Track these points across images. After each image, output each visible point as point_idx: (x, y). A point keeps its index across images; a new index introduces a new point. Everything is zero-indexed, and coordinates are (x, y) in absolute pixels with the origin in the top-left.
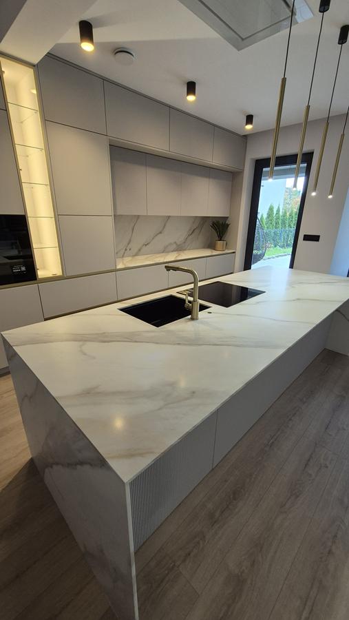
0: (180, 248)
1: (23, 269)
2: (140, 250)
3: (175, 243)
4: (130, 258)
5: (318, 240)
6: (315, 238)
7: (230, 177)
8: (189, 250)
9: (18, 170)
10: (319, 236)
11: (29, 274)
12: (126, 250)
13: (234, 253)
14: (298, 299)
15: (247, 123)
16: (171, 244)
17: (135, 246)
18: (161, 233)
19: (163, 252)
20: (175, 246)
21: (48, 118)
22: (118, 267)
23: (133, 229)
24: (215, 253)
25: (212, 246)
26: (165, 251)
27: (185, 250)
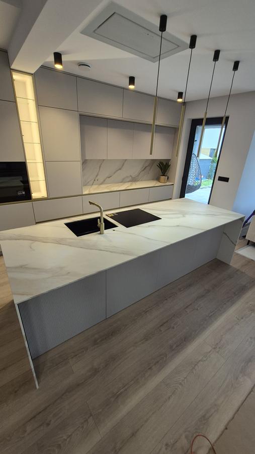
0: (134, 180)
1: (24, 193)
2: (104, 180)
3: (131, 176)
4: (96, 186)
5: (228, 181)
6: (226, 180)
7: (172, 132)
8: (141, 181)
9: (22, 136)
10: (228, 179)
11: (27, 195)
12: (95, 180)
13: (173, 185)
14: (178, 226)
15: (179, 98)
16: (127, 177)
17: (101, 178)
18: (120, 169)
19: (121, 182)
20: (130, 178)
21: (40, 104)
22: (84, 193)
23: (100, 167)
24: (160, 184)
25: (158, 179)
26: (123, 181)
27: (138, 181)
